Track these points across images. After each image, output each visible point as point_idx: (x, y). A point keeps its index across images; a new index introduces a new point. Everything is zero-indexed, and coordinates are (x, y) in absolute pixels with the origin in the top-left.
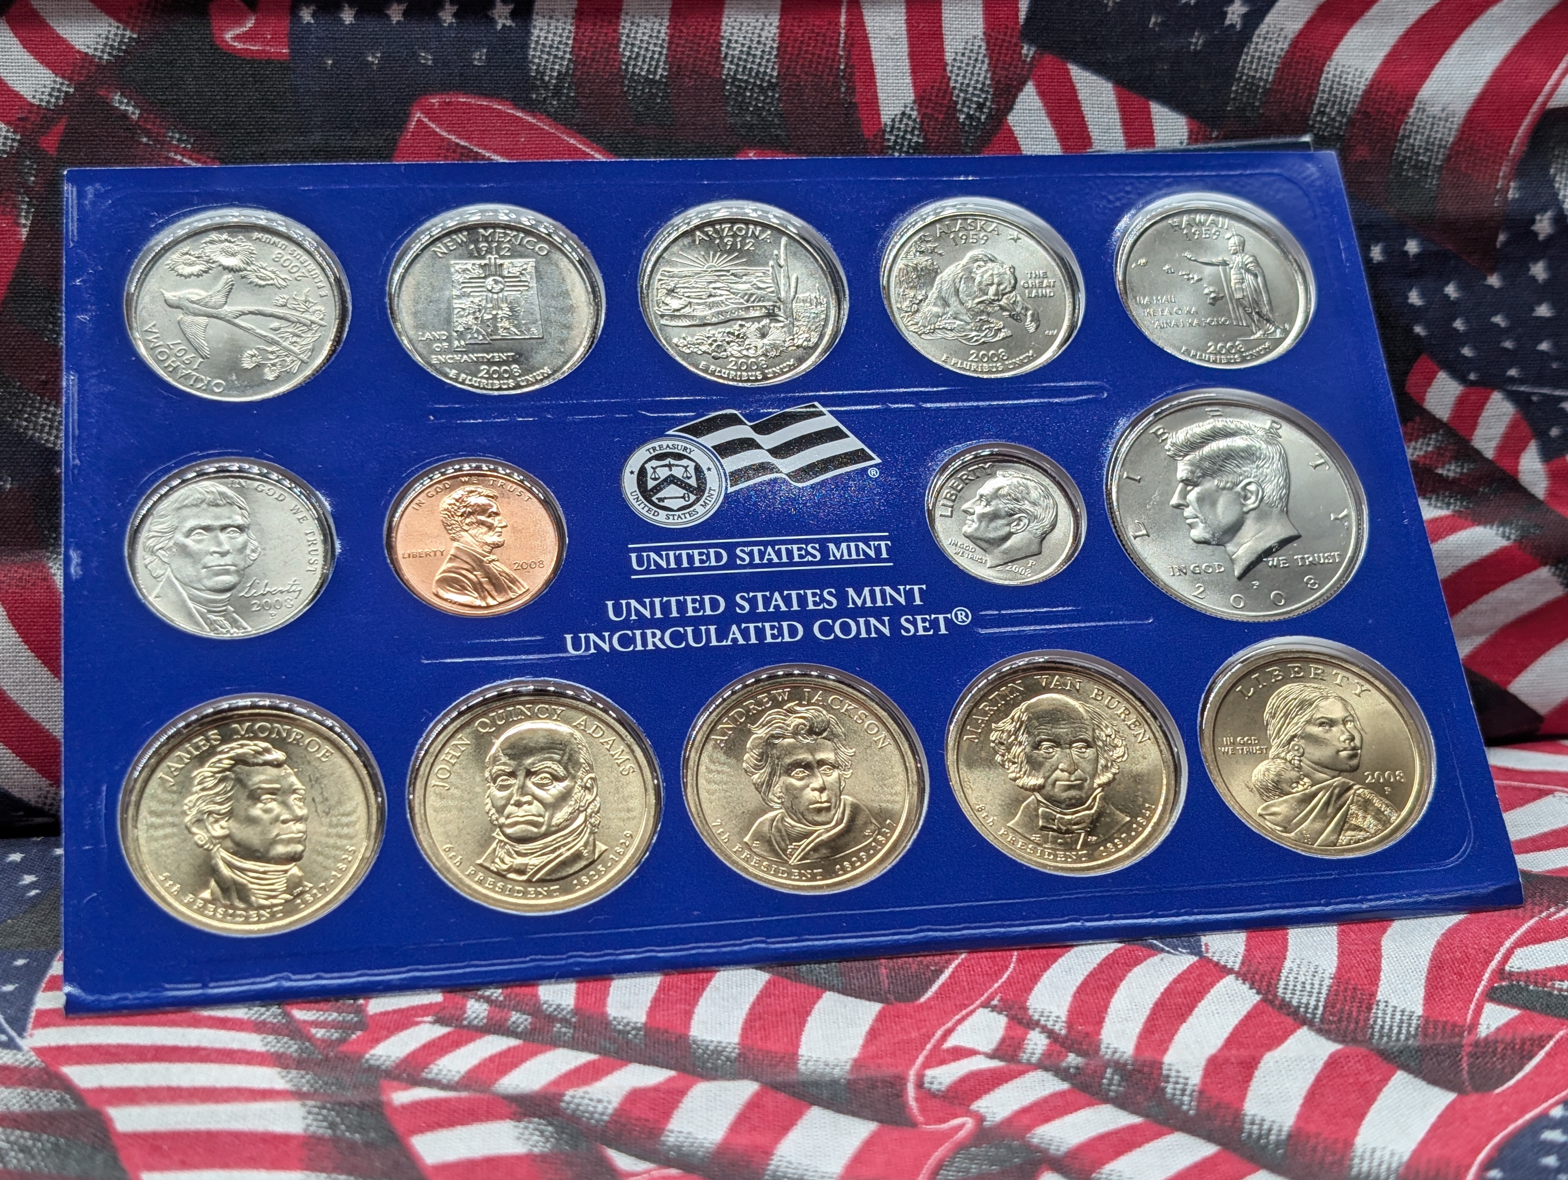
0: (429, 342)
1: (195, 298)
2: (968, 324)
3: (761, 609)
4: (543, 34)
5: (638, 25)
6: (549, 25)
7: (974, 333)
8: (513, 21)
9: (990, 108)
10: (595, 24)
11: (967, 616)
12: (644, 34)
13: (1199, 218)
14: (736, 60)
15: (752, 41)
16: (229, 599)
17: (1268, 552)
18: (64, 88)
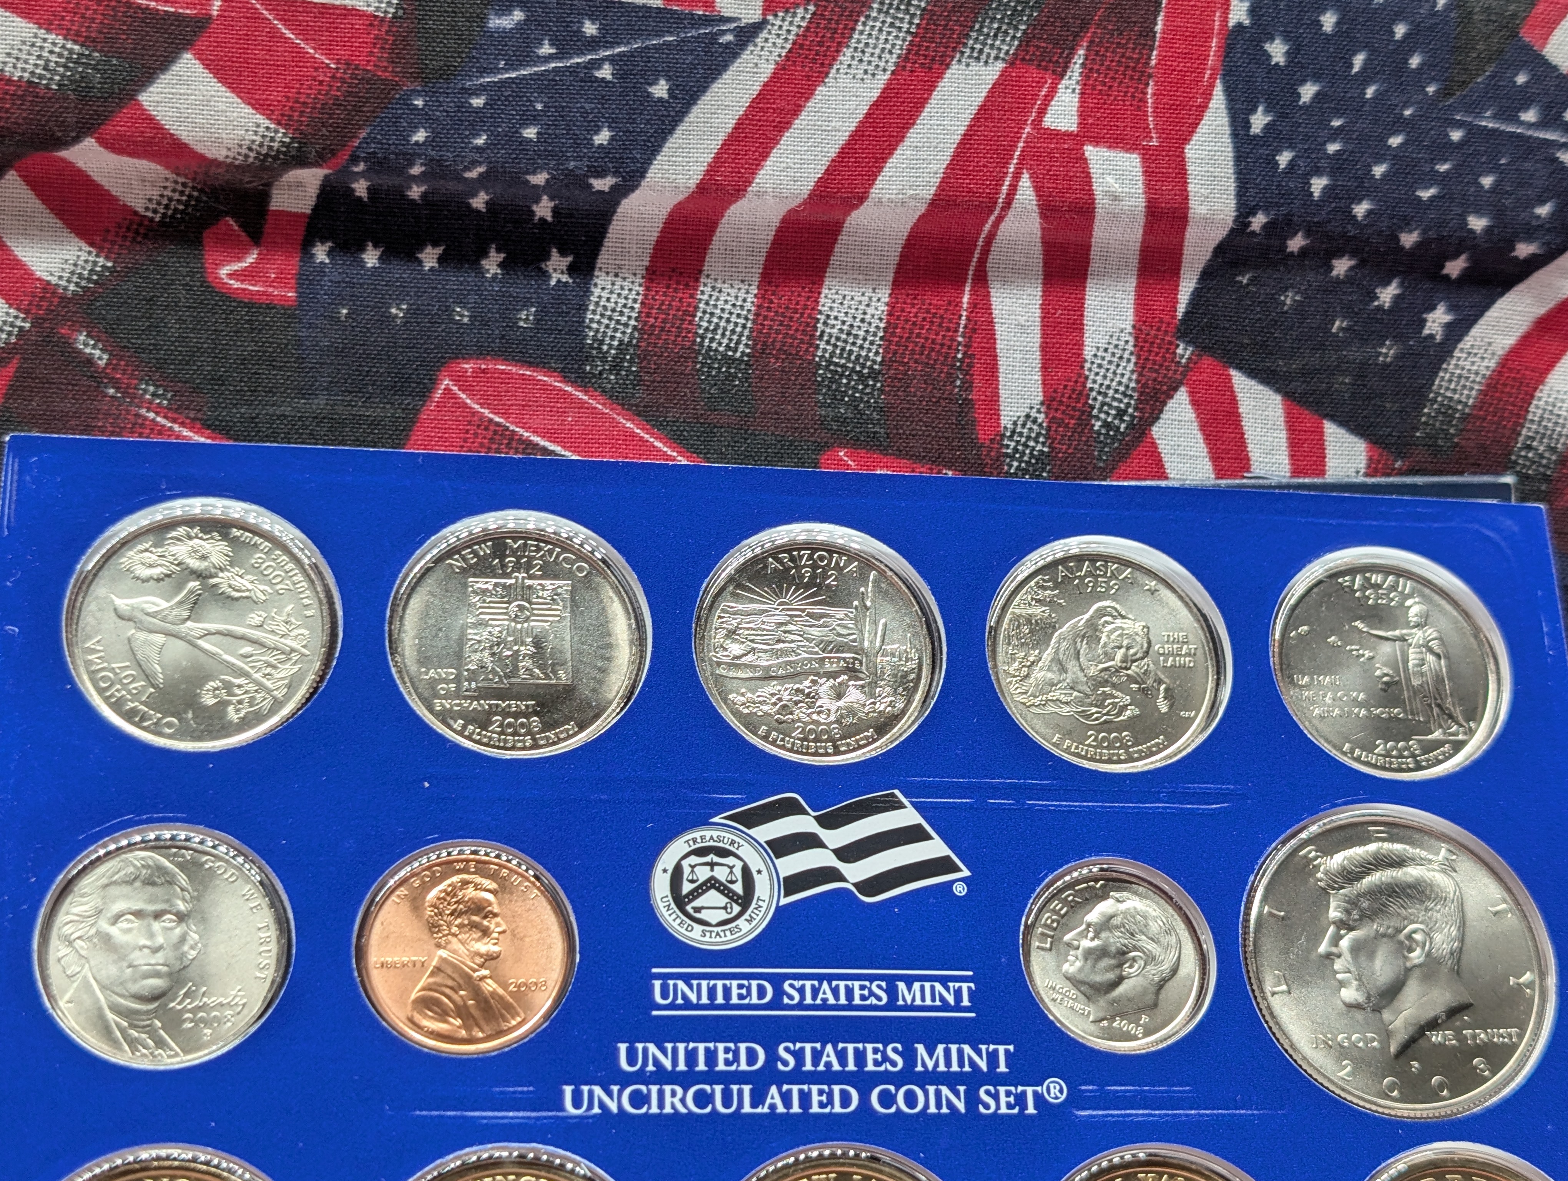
0: (433, 683)
1: (152, 609)
2: (1087, 696)
3: (808, 1067)
4: (605, 294)
5: (720, 291)
6: (613, 284)
7: (1094, 710)
8: (571, 277)
9: (1132, 417)
10: (668, 287)
11: (1061, 1091)
12: (726, 302)
13: (1376, 578)
14: (833, 341)
15: (854, 318)
16: (156, 1010)
17: (1433, 1024)
18: (19, 323)
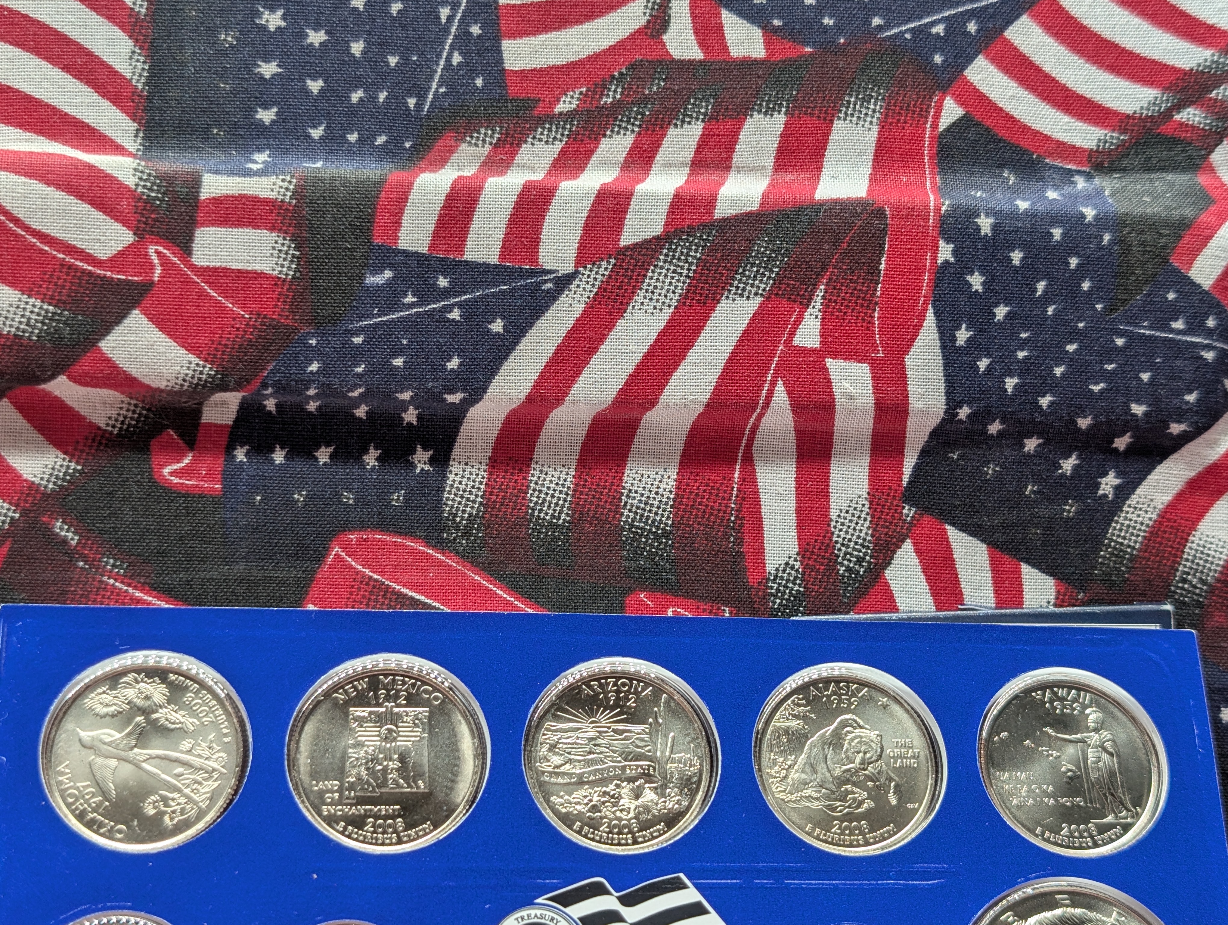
0: (321, 794)
1: (108, 739)
2: (833, 792)
5: (546, 474)
7: (838, 803)
8: (431, 466)
9: (869, 562)
12: (551, 481)
13: (1062, 692)
14: (634, 509)
15: (650, 491)
18: (10, 514)
